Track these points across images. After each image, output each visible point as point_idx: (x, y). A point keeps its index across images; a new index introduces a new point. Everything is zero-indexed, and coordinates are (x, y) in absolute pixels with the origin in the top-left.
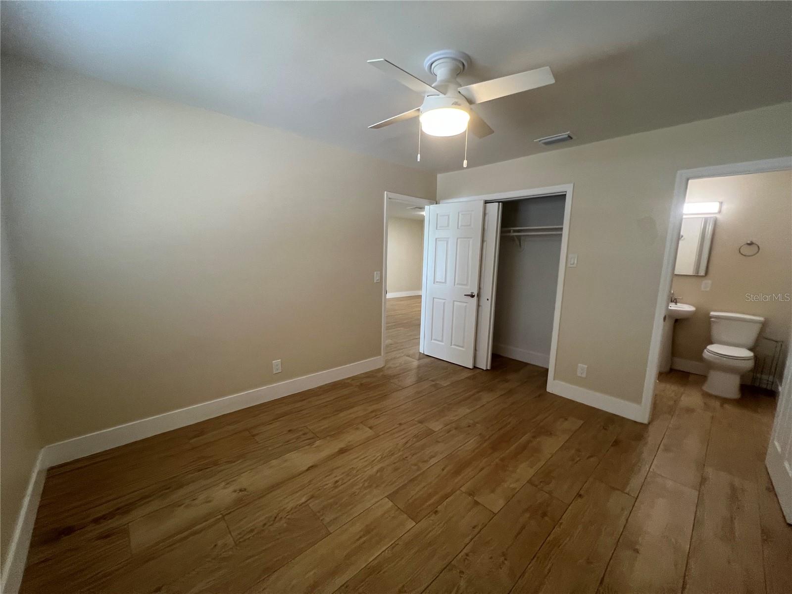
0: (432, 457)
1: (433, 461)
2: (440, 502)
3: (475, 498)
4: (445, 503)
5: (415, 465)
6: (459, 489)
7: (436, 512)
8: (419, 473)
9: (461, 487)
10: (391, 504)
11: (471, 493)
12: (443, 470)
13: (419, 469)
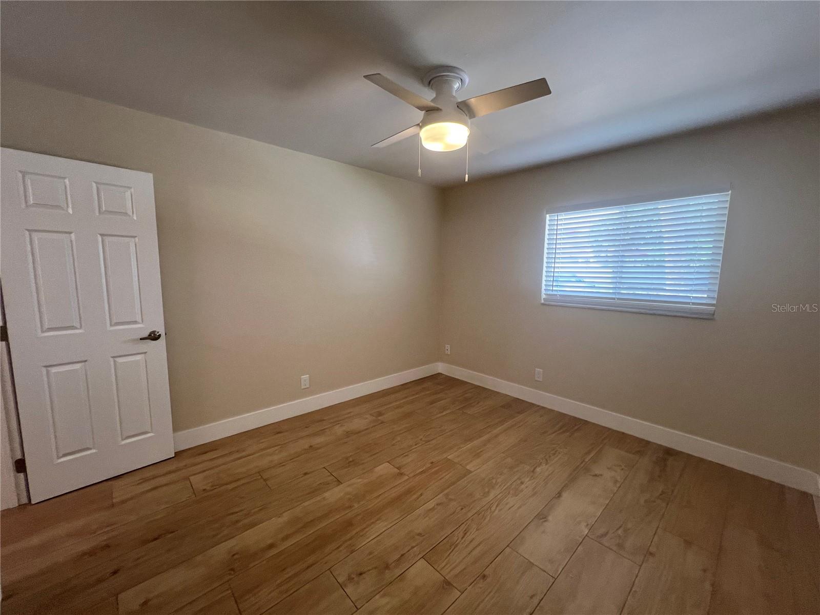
0: (433, 509)
1: (431, 505)
2: (430, 468)
3: (398, 471)
4: (424, 468)
5: (451, 500)
6: (410, 478)
7: (432, 463)
8: (446, 492)
9: (408, 479)
10: (468, 467)
11: (402, 474)
12: (421, 495)
13: (447, 495)
